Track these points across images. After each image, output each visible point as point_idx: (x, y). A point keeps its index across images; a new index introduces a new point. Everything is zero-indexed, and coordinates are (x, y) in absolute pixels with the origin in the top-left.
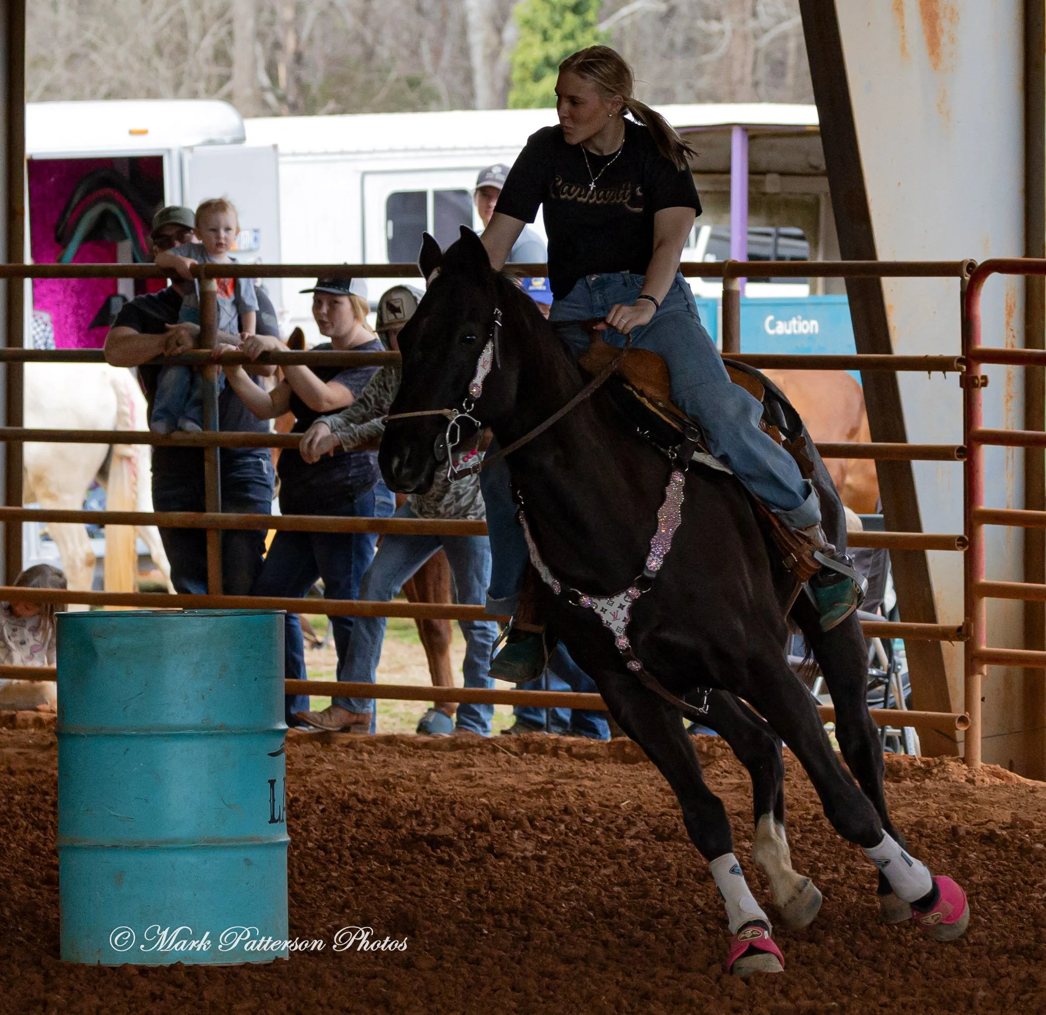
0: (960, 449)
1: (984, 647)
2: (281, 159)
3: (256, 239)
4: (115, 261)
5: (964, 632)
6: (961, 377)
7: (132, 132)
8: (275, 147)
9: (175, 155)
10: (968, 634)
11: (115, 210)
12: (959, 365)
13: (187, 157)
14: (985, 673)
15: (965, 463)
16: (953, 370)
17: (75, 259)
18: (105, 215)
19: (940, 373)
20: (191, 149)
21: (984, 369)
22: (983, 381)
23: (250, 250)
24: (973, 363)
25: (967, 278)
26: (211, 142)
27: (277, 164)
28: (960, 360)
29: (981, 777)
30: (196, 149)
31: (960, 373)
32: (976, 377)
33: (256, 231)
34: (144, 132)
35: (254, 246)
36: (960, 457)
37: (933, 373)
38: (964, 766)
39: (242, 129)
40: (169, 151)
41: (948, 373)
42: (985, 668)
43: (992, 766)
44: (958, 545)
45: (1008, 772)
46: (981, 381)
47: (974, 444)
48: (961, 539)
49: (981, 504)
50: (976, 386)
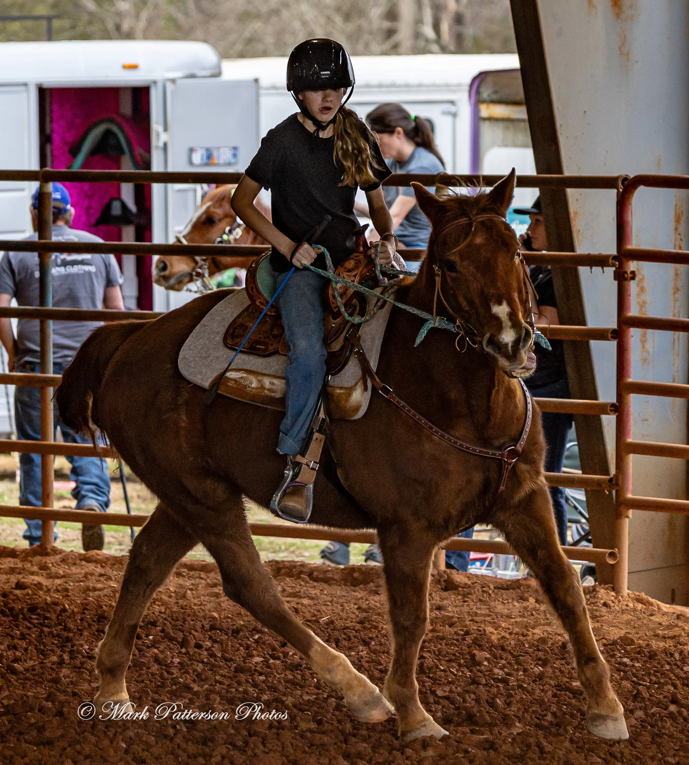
0: (614, 331)
1: (630, 496)
2: (262, 92)
3: (235, 156)
4: (119, 168)
5: (614, 482)
6: (615, 272)
7: (125, 67)
8: (256, 81)
9: (160, 86)
10: (617, 484)
11: (115, 129)
12: (614, 262)
13: (170, 87)
14: (631, 516)
15: (618, 342)
16: (609, 266)
17: (84, 166)
18: (108, 133)
19: (600, 268)
20: (173, 81)
21: (632, 266)
22: (631, 275)
23: (229, 164)
24: (624, 260)
25: (621, 190)
26: (192, 76)
27: (258, 95)
28: (615, 258)
29: (625, 603)
30: (179, 82)
31: (614, 269)
32: (626, 273)
33: (235, 148)
34: (134, 67)
35: (233, 161)
36: (614, 338)
37: (594, 268)
38: (613, 593)
39: (219, 67)
40: (155, 82)
41: (605, 268)
42: (631, 513)
43: (637, 593)
44: (611, 410)
45: (650, 599)
46: (630, 275)
47: (624, 327)
48: (613, 405)
49: (629, 377)
50: (626, 279)
